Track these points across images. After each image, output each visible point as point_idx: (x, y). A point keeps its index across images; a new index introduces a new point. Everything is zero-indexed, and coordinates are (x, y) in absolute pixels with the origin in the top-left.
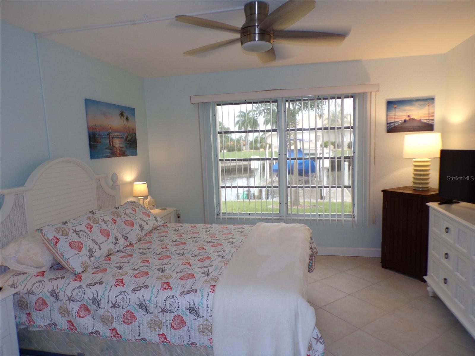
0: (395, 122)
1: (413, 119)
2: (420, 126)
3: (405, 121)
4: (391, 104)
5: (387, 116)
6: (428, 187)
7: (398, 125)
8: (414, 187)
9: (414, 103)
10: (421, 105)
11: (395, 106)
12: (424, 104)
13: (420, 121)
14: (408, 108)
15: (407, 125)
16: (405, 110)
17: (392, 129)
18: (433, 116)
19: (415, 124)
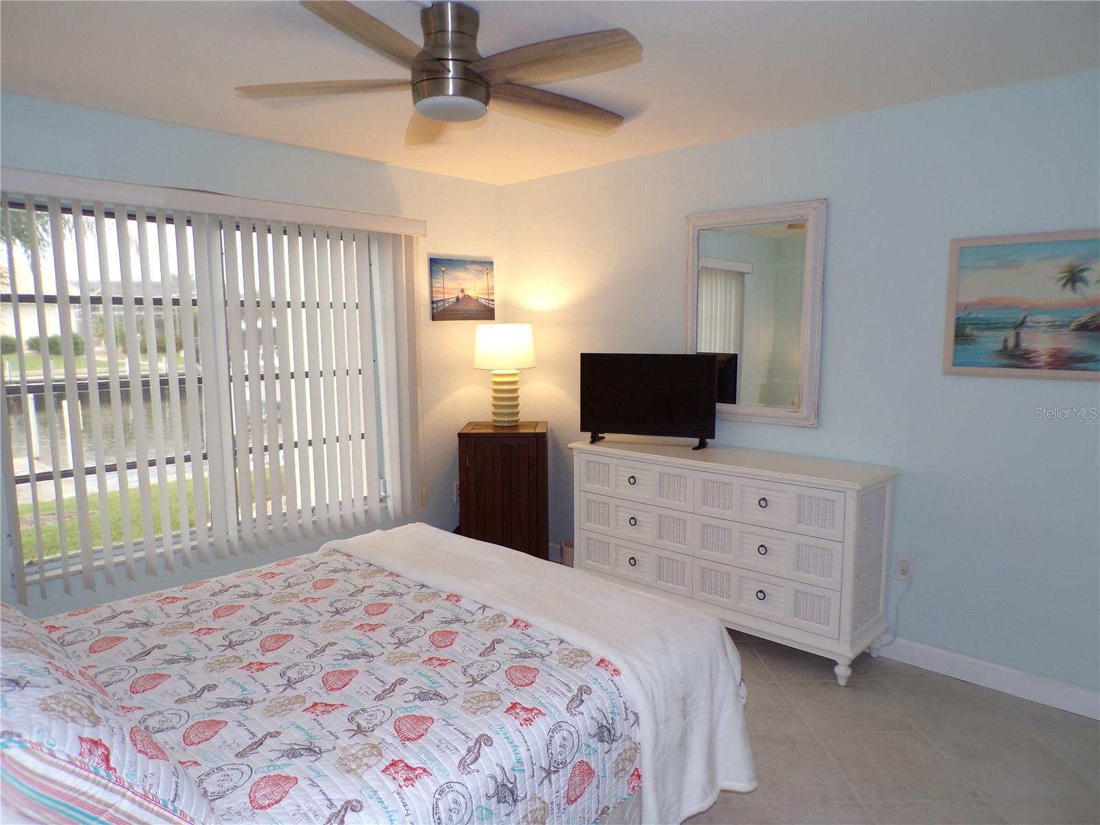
0: (444, 300)
1: (469, 297)
2: (477, 311)
3: (458, 299)
4: (436, 264)
5: (431, 286)
6: (517, 421)
7: (448, 307)
8: (495, 421)
9: (468, 266)
10: (478, 271)
11: (443, 269)
12: (481, 271)
13: (477, 300)
14: (460, 274)
15: (461, 307)
16: (457, 279)
17: (441, 313)
18: (493, 293)
19: (472, 307)
